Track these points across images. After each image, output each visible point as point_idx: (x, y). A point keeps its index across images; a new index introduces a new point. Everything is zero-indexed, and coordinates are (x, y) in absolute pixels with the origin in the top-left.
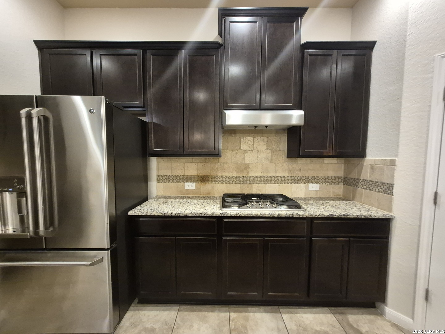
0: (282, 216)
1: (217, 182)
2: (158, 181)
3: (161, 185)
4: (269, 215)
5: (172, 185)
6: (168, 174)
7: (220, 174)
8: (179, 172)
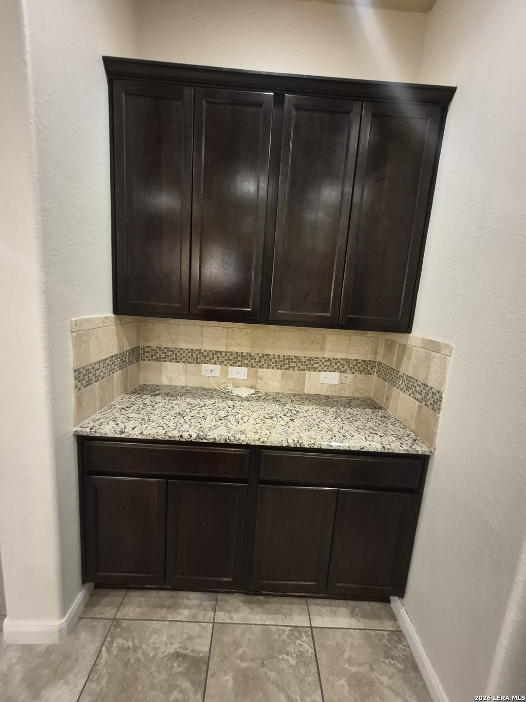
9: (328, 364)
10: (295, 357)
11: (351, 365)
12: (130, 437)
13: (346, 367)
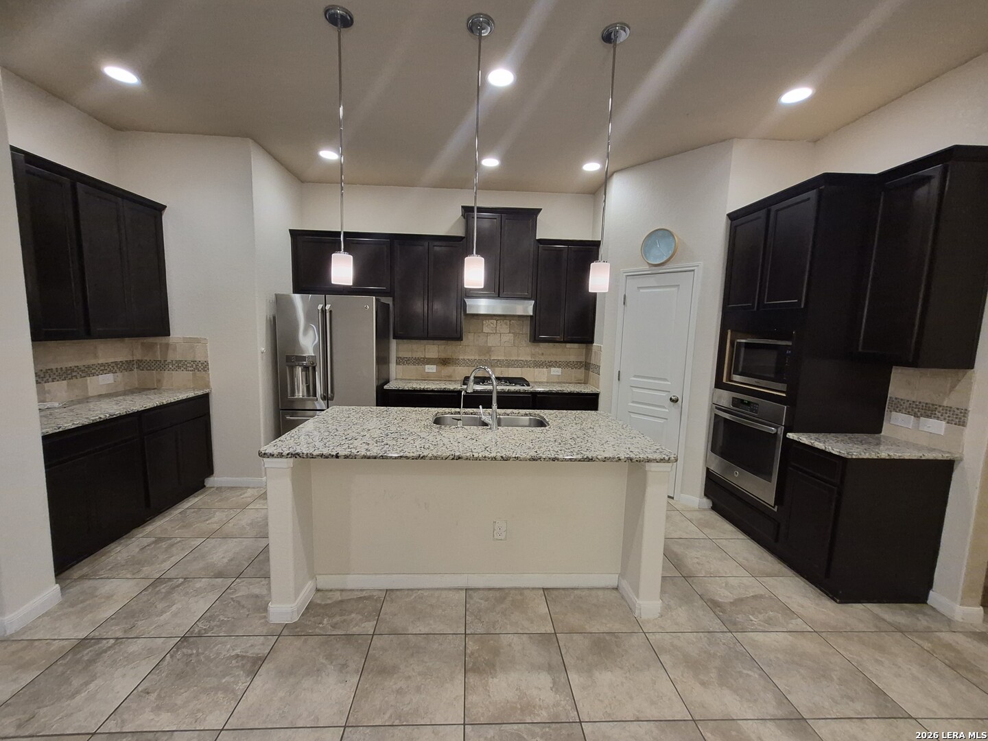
1: (458, 365)
2: (398, 363)
3: (401, 367)
5: (412, 367)
6: (408, 356)
7: (461, 357)
8: (420, 355)
9: (102, 368)
10: (75, 367)
11: (119, 366)
12: (66, 428)
13: (115, 368)
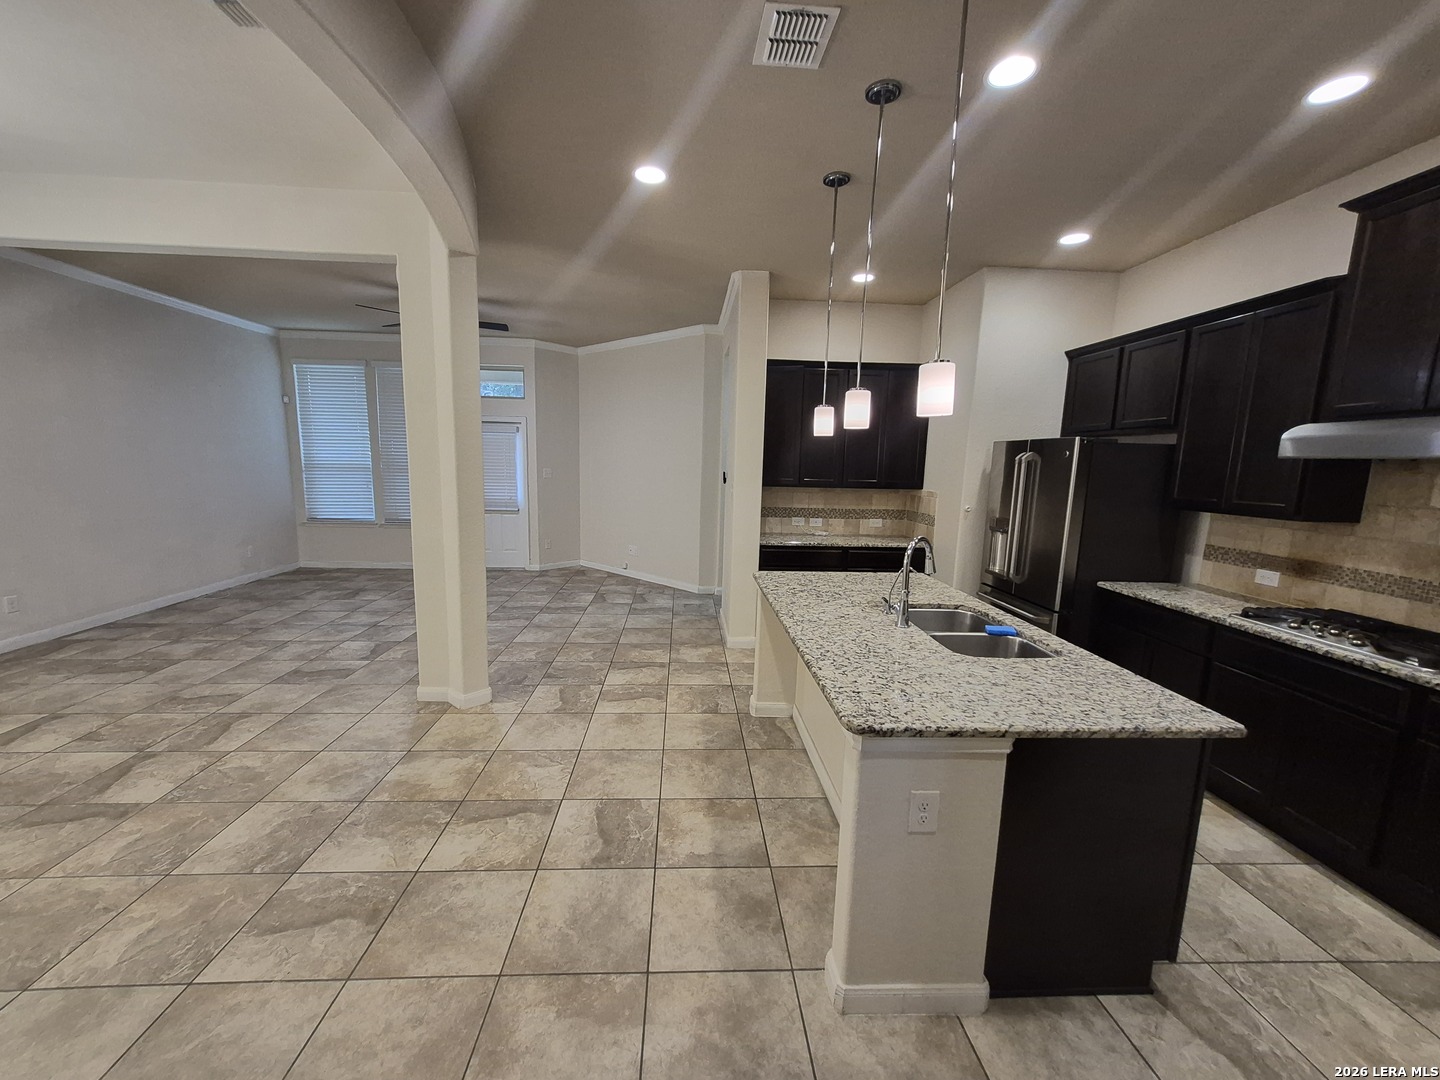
0: (1335, 657)
1: (1337, 581)
2: (1206, 557)
3: (1210, 564)
4: (1305, 647)
5: (1232, 569)
6: (1227, 546)
7: (1348, 565)
8: (1250, 546)
9: (875, 513)
10: (853, 510)
11: (890, 514)
13: (886, 515)
